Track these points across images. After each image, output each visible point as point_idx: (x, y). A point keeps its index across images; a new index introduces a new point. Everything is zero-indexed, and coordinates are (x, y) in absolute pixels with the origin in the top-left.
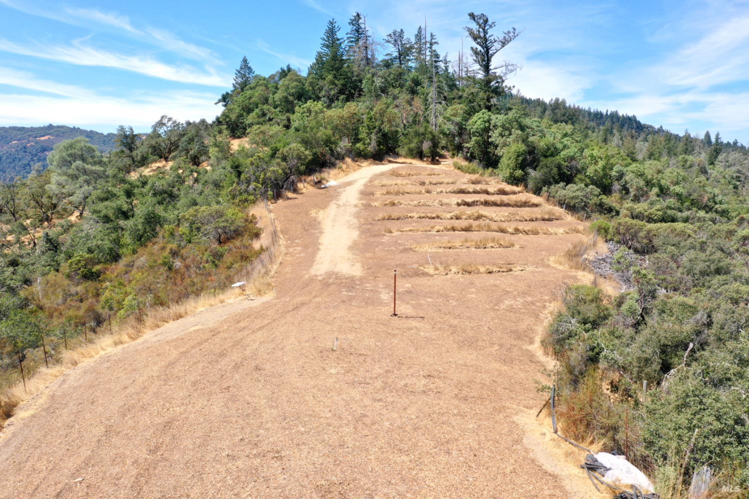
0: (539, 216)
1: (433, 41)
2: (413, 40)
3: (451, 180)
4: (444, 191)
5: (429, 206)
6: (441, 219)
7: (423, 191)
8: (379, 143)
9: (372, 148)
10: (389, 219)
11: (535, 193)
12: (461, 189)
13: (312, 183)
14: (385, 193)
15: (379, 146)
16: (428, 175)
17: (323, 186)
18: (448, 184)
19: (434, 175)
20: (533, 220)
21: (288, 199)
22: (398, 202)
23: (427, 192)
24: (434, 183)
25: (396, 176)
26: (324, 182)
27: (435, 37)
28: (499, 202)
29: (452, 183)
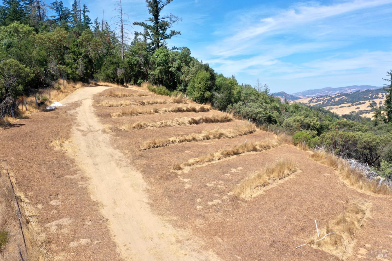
1: (86, 10)
4: (167, 110)
7: (152, 111)
9: (80, 71)
11: (221, 110)
12: (178, 108)
13: (34, 105)
14: (121, 114)
15: (86, 70)
16: (139, 96)
17: (48, 108)
18: (161, 103)
19: (143, 95)
21: (11, 125)
22: (144, 124)
23: (155, 112)
24: (151, 102)
26: (48, 103)
27: (87, 7)
28: (213, 120)
29: (164, 103)
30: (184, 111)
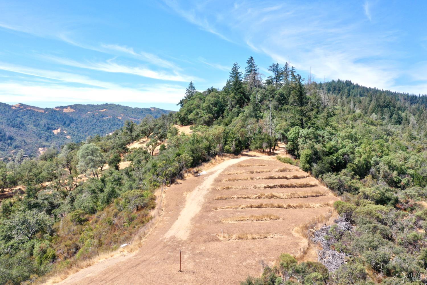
0: (309, 195)
1: (293, 71)
2: (283, 69)
3: (268, 170)
4: (261, 178)
5: (248, 189)
6: (250, 198)
7: (249, 178)
8: (237, 146)
9: (232, 148)
10: (221, 199)
11: (315, 177)
12: (271, 177)
13: (193, 173)
14: (227, 180)
16: (258, 166)
17: (198, 175)
18: (267, 172)
19: (262, 165)
20: (305, 197)
21: (178, 183)
22: (231, 187)
23: (251, 179)
24: (259, 172)
25: (240, 167)
26: (200, 172)
28: (289, 185)
29: (269, 172)
30: (275, 178)
